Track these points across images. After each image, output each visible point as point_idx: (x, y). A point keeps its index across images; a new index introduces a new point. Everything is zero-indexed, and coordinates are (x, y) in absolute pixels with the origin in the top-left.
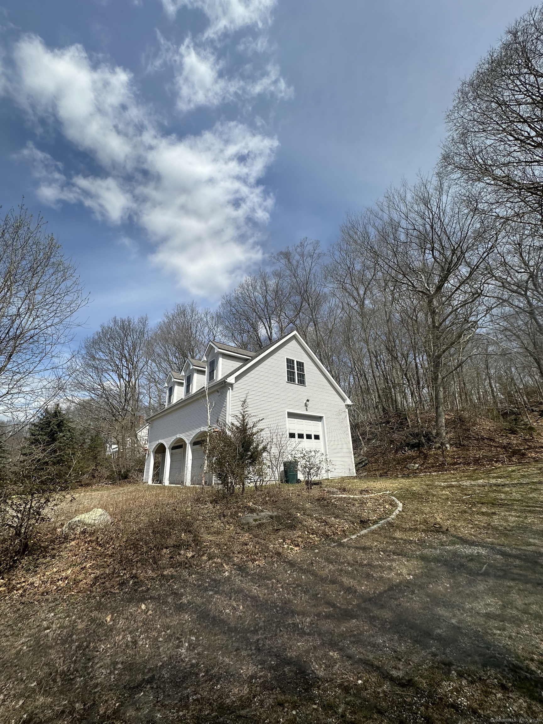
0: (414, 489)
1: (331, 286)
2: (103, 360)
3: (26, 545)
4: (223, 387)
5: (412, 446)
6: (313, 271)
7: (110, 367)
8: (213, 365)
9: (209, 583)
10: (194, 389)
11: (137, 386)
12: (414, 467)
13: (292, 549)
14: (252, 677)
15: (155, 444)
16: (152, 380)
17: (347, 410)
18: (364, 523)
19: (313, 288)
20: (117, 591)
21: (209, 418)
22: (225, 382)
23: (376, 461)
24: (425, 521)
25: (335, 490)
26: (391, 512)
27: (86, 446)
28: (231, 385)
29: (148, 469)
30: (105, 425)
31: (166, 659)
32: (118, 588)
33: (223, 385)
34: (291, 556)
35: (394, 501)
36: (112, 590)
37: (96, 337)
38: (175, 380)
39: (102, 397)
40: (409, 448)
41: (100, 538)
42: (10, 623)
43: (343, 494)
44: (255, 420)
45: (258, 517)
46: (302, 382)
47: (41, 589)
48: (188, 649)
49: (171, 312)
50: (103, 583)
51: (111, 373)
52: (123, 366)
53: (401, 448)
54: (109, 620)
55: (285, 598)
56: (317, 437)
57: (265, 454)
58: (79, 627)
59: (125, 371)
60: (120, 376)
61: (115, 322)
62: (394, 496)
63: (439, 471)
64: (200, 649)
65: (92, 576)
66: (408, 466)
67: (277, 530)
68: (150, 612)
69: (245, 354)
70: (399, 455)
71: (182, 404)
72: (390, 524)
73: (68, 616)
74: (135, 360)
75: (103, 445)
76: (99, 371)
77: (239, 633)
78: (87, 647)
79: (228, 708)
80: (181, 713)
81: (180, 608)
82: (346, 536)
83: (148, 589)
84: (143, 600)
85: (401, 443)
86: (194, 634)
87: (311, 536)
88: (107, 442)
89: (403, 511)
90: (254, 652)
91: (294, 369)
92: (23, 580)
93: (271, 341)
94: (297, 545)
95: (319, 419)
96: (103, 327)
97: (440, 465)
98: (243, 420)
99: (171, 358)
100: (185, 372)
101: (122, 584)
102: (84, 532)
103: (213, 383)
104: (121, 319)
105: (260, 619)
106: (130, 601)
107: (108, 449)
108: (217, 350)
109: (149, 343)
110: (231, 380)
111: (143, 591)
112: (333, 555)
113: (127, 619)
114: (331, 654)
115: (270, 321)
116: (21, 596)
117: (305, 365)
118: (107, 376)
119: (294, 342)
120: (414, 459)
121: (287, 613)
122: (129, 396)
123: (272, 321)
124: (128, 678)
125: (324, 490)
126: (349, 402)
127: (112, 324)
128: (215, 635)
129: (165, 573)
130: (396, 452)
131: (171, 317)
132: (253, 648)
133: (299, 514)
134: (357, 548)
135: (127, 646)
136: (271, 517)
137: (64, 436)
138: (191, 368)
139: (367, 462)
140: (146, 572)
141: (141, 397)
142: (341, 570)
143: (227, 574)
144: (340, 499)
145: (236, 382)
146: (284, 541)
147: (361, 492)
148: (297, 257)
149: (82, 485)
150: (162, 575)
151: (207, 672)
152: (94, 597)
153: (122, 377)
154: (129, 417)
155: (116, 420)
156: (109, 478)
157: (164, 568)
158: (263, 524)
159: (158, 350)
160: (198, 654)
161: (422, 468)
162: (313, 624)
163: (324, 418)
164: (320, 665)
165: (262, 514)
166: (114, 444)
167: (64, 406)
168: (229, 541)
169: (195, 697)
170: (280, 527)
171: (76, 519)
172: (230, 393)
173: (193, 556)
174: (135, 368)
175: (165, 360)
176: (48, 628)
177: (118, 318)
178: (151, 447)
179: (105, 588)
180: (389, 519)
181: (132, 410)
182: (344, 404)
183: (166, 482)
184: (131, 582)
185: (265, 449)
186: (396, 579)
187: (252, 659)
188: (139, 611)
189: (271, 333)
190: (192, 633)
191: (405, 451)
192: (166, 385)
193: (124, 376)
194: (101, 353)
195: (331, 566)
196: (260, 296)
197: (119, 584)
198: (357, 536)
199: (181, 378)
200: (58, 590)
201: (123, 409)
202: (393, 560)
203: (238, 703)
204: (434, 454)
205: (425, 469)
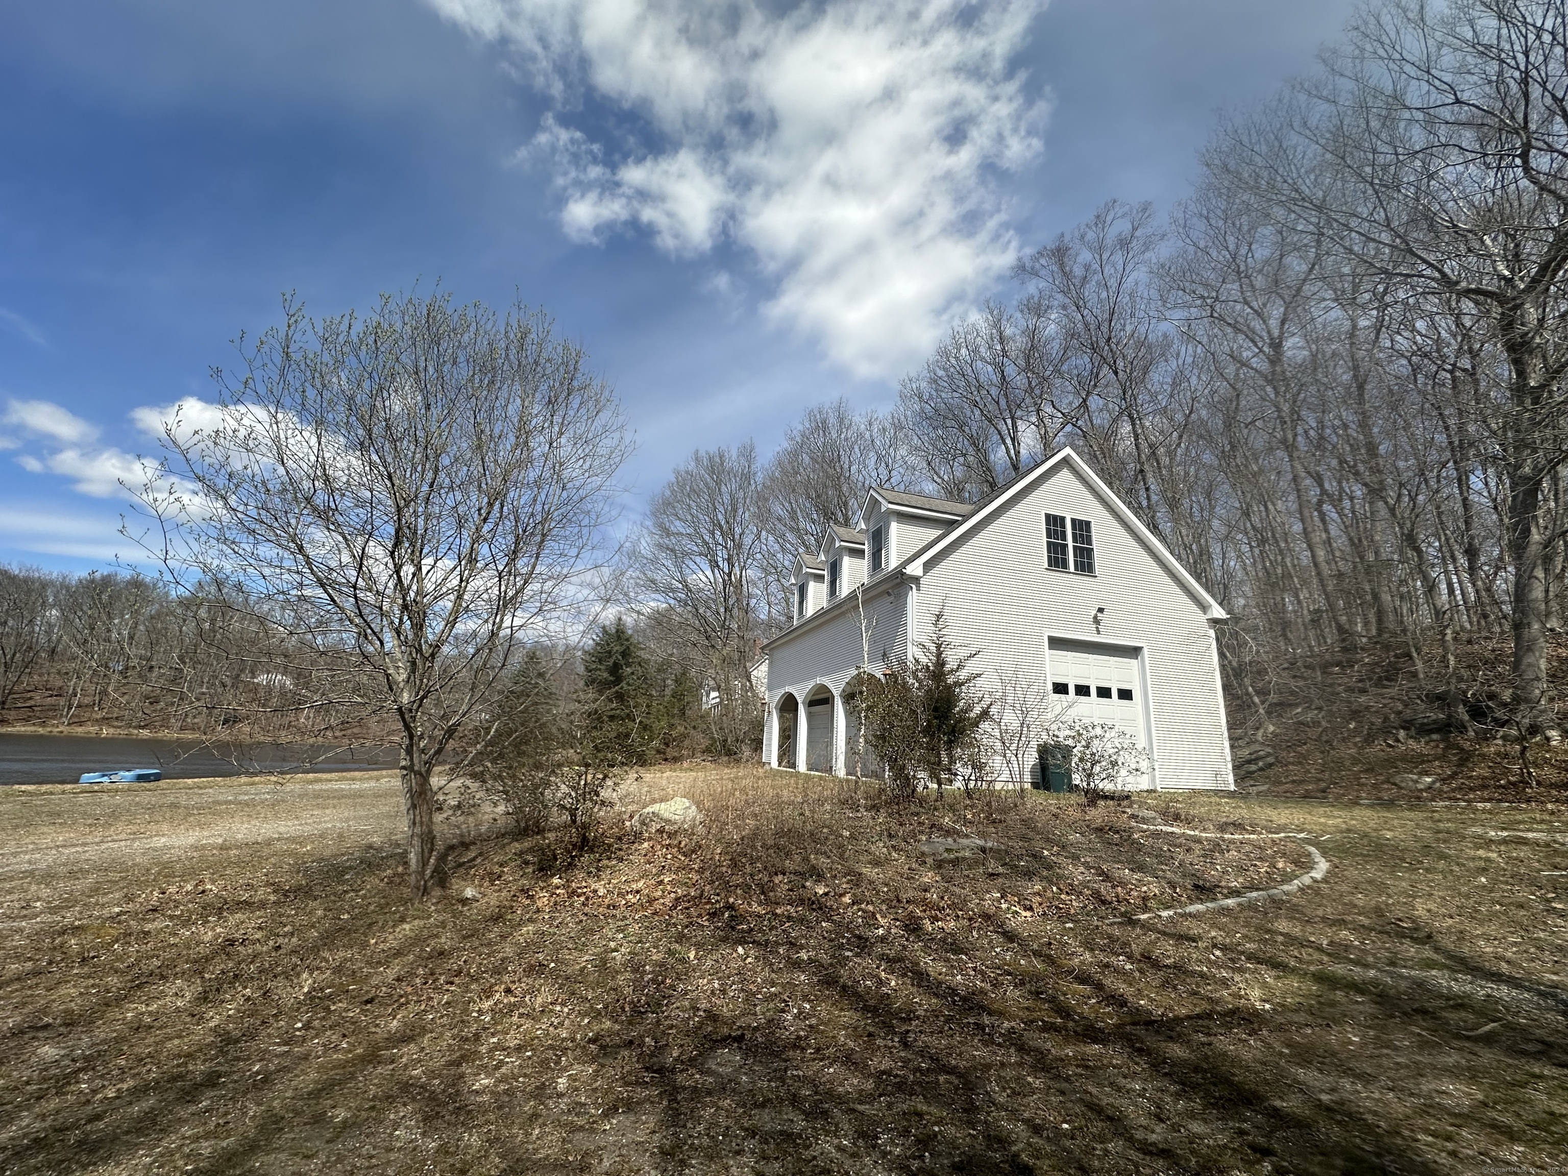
0: (1389, 835)
1: (1179, 314)
2: (682, 534)
3: (585, 839)
4: (899, 585)
5: (1424, 730)
6: (1129, 283)
7: (695, 548)
8: (878, 538)
9: (849, 939)
10: (845, 588)
11: (744, 582)
12: (1416, 782)
13: (1017, 912)
14: (883, 1072)
15: (779, 693)
16: (771, 569)
17: (1212, 633)
18: (1203, 890)
19: (1129, 328)
20: (706, 923)
21: (866, 649)
22: (903, 574)
23: (1302, 759)
24: (1378, 911)
25: (1151, 814)
26: (1287, 878)
27: (668, 692)
28: (916, 580)
29: (770, 739)
30: (696, 655)
31: (763, 1021)
32: (708, 920)
33: (898, 580)
34: (1012, 924)
35: (1309, 855)
36: (699, 921)
37: (668, 493)
38: (809, 570)
39: (686, 604)
40: (1413, 732)
41: (683, 844)
42: (572, 935)
43: (1172, 825)
44: (964, 653)
45: (955, 847)
46: (1085, 565)
47: (606, 901)
48: (796, 1017)
49: (799, 426)
50: (687, 908)
51: (698, 559)
52: (717, 544)
53: (1386, 730)
54: (692, 957)
55: (975, 985)
56: (1125, 695)
57: (985, 726)
58: (654, 958)
59: (721, 554)
60: (714, 565)
61: (697, 459)
62: (1317, 844)
63: (1500, 801)
64: (814, 1021)
65: (673, 895)
66: (1397, 780)
67: (993, 875)
68: (749, 960)
69: (949, 510)
70: (1377, 749)
71: (824, 618)
72: (1277, 903)
73: (640, 942)
74: (738, 530)
75: (696, 690)
76: (679, 556)
77: (879, 1016)
78: (663, 982)
79: (839, 1096)
80: (773, 1084)
81: (797, 965)
82: (1146, 909)
83: (751, 930)
84: (742, 942)
85: (1386, 719)
86: (809, 1001)
87: (1063, 896)
88: (701, 686)
89: (1325, 880)
90: (897, 1045)
91: (1064, 538)
92: (584, 884)
93: (1017, 469)
94: (1031, 909)
95: (1133, 652)
96: (677, 473)
97: (1514, 784)
98: (939, 654)
99: (802, 525)
100: (827, 553)
101: (713, 915)
102: (661, 831)
103: (879, 577)
104: (707, 453)
105: (920, 1005)
106: (724, 940)
107: (704, 699)
108: (885, 506)
109: (761, 498)
110: (914, 569)
111: (743, 931)
112: (1102, 938)
113: (717, 961)
114: (1030, 1079)
115: (1014, 425)
116: (583, 904)
117: (1092, 525)
118: (691, 564)
119: (1065, 473)
120: (1423, 762)
121: (971, 1008)
122: (731, 602)
123: (1019, 422)
124: (710, 1029)
125: (1124, 812)
126: (1218, 612)
127: (693, 464)
128: (842, 1010)
129: (778, 911)
130: (1369, 739)
131: (799, 439)
132: (896, 1039)
133: (1046, 853)
134: (1164, 934)
135: (713, 992)
136: (983, 850)
137: (633, 673)
138: (837, 545)
139: (1271, 760)
140: (749, 904)
141: (753, 602)
142: (1107, 966)
143: (881, 931)
144: (1157, 835)
145: (925, 573)
146: (1002, 897)
147: (1222, 828)
148: (1086, 256)
149: (666, 760)
150: (775, 915)
151: (818, 1050)
152: (675, 925)
153: (718, 566)
154: (734, 642)
155: (713, 646)
156: (707, 750)
157: (778, 904)
158: (964, 859)
159: (778, 510)
160: (811, 1026)
161: (1445, 788)
162: (1015, 1033)
163: (1145, 650)
164: (1004, 1089)
165: (965, 841)
166: (713, 689)
167: (629, 620)
168: (893, 880)
169: (795, 1073)
170: (1001, 870)
171: (649, 809)
172: (913, 597)
173: (826, 894)
174: (739, 546)
175: (792, 529)
176: (616, 950)
177: (702, 453)
178: (773, 699)
179: (689, 916)
180: (1276, 891)
181: (739, 627)
182: (1203, 618)
183: (802, 767)
184: (726, 915)
185: (985, 714)
186: (1229, 1003)
187: (891, 1053)
188: (735, 955)
189: (1017, 453)
190: (805, 998)
191: (1398, 741)
192: (793, 581)
193: (720, 564)
194: (677, 523)
195: (1087, 955)
196: (990, 368)
197: (709, 914)
198: (1175, 913)
199: (820, 566)
200: (627, 906)
201: (723, 626)
202: (1241, 970)
203: (855, 1096)
204: (1498, 754)
205: (1453, 790)
